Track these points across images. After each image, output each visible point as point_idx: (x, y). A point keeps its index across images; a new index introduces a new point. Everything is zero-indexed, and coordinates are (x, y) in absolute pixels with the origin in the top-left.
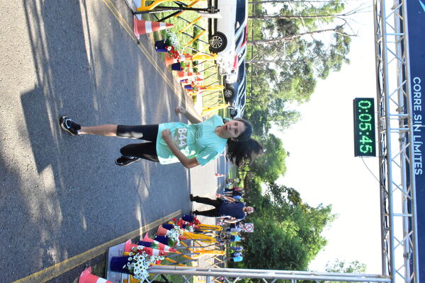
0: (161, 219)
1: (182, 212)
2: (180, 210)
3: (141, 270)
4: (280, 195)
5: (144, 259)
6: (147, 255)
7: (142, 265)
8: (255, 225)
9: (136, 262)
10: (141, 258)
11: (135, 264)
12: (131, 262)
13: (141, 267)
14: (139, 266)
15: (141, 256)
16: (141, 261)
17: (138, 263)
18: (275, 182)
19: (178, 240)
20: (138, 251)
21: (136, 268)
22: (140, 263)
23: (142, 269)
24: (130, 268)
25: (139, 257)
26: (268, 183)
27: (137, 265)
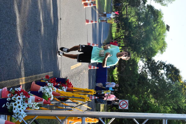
0: (34, 76)
1: (54, 74)
2: (52, 72)
3: (19, 109)
4: (158, 73)
5: (22, 100)
6: (24, 97)
7: (20, 104)
8: (129, 102)
9: (15, 102)
10: (19, 99)
11: (13, 104)
12: (10, 102)
13: (19, 107)
14: (18, 105)
15: (19, 97)
16: (20, 101)
17: (16, 102)
18: (153, 58)
19: (52, 96)
20: (16, 92)
21: (14, 107)
22: (18, 103)
23: (21, 109)
24: (9, 107)
25: (18, 97)
26: (145, 60)
27: (15, 105)
